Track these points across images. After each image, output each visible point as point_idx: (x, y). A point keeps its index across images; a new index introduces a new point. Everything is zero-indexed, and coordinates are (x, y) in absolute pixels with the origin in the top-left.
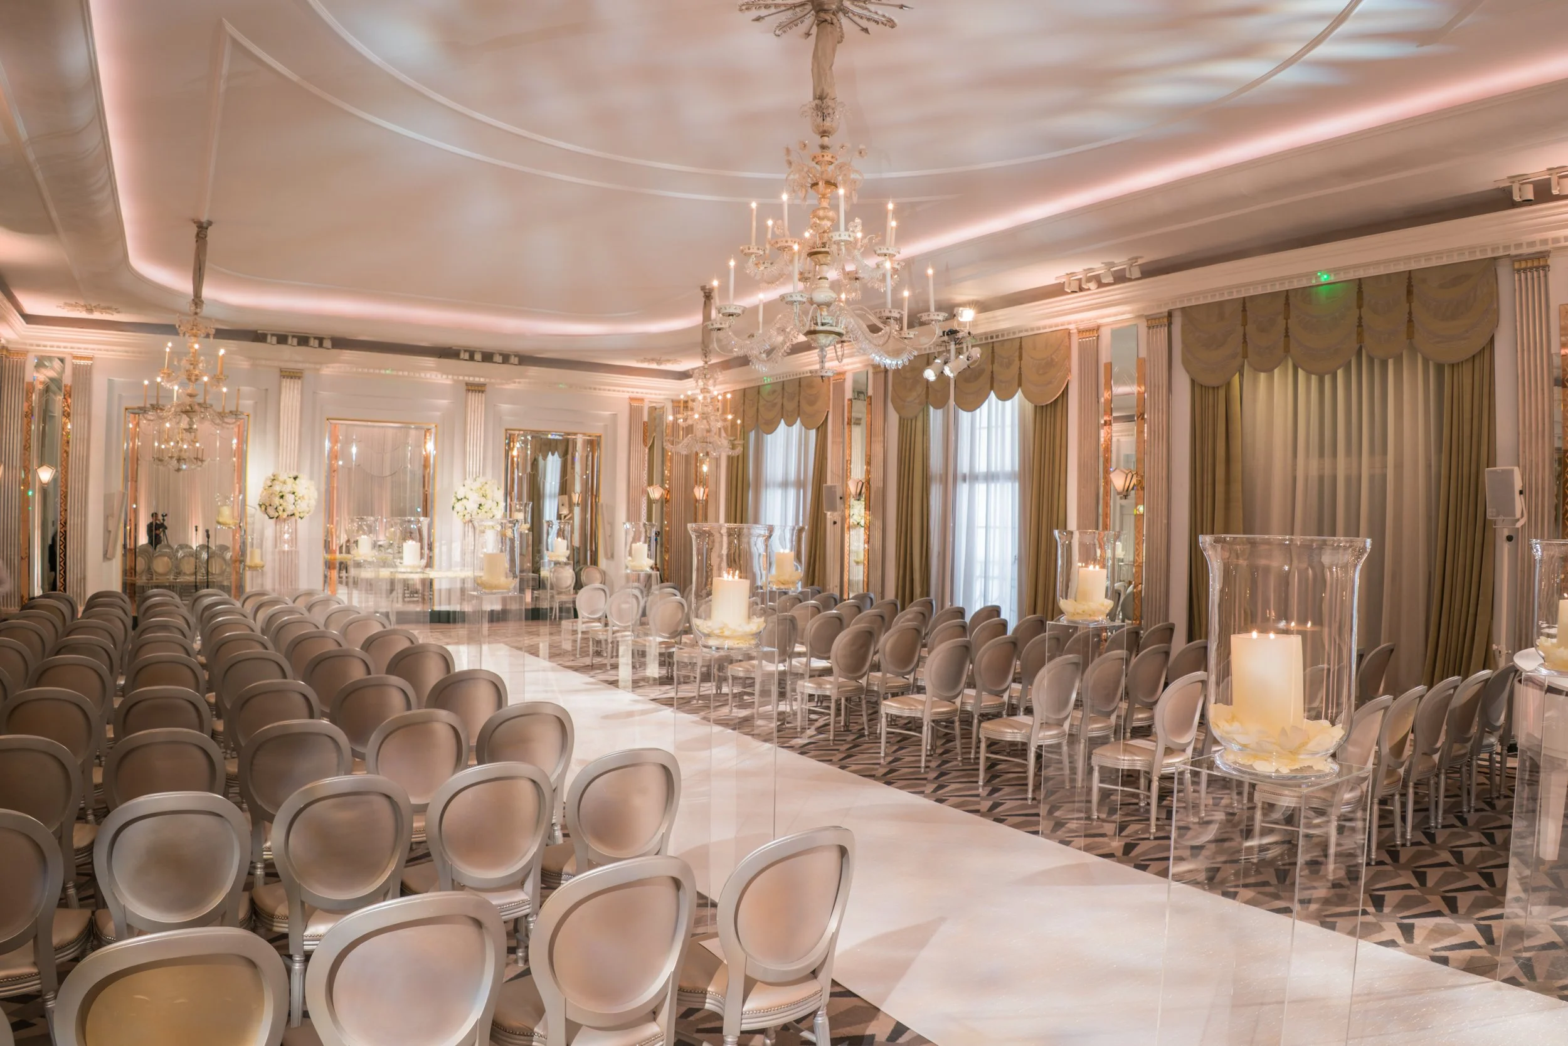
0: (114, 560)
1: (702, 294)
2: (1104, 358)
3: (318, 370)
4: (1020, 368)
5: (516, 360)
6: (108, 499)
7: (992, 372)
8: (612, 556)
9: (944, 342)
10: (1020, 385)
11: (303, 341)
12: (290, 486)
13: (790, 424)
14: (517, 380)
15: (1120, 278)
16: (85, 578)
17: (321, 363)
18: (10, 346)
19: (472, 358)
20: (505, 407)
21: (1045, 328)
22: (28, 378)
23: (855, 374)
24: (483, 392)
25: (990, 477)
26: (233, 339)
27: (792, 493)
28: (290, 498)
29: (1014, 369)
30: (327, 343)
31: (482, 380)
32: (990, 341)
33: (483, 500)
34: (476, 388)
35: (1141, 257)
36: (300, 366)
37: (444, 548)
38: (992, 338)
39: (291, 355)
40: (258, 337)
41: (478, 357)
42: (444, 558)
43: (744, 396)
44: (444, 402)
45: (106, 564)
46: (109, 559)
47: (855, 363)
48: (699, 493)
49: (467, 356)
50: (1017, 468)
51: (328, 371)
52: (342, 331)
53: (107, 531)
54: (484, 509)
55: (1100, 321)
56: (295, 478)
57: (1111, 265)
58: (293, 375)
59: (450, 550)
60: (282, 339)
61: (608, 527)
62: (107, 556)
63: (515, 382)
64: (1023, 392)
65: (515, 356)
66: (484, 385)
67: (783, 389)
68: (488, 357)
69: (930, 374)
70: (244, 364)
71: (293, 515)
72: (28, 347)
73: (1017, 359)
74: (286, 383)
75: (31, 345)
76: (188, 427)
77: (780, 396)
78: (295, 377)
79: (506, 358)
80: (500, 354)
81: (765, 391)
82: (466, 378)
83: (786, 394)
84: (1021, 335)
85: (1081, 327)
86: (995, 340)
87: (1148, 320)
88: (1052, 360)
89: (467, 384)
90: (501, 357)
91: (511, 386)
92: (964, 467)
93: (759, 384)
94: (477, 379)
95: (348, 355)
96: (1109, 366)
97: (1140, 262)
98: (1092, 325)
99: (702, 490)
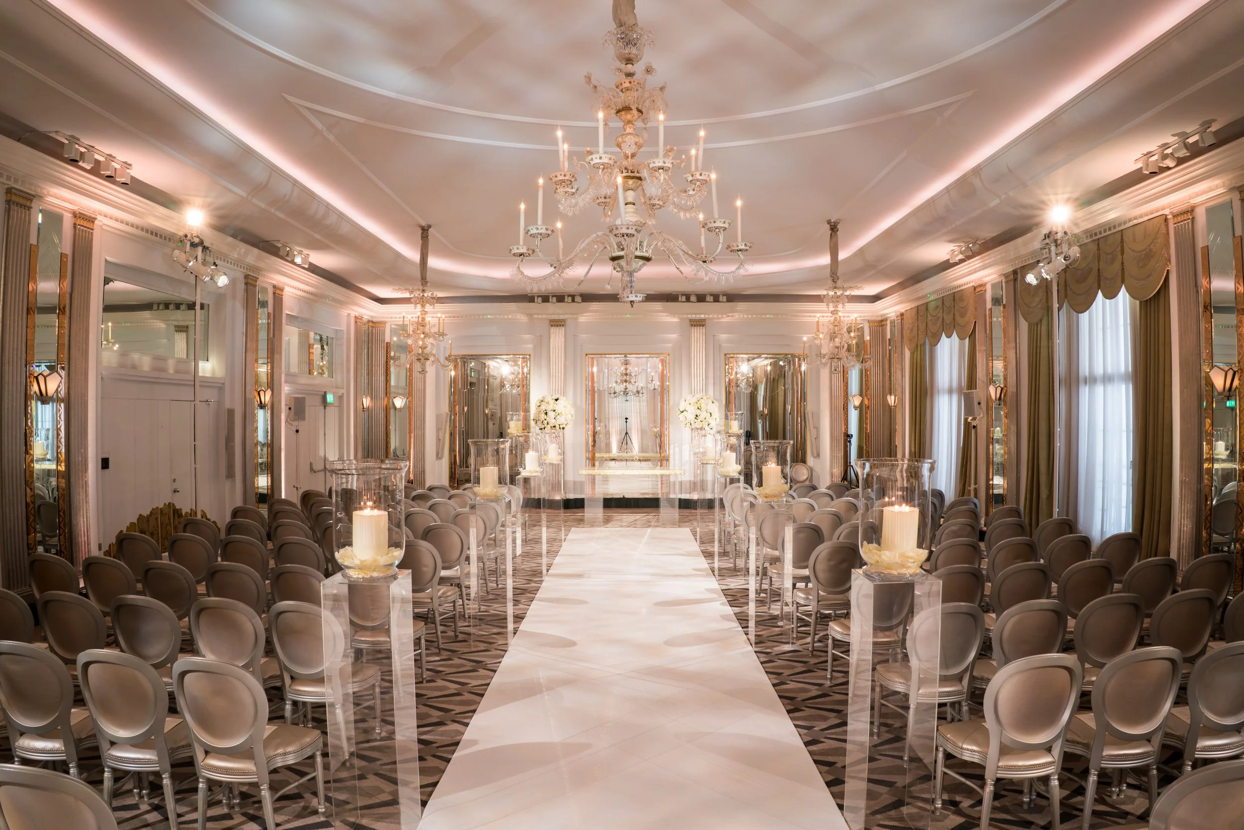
0: (444, 459)
1: (828, 226)
2: (1200, 243)
3: (576, 319)
4: (1122, 263)
5: (725, 298)
6: (438, 417)
7: (1099, 270)
8: (818, 455)
9: (1047, 244)
10: (1123, 282)
11: (560, 298)
12: (552, 405)
13: (949, 336)
14: (730, 314)
15: (1196, 151)
16: (424, 471)
17: (577, 314)
18: (374, 320)
19: (688, 300)
20: (723, 337)
21: (1141, 216)
22: (387, 339)
23: (993, 286)
24: (703, 326)
25: (1107, 379)
26: (515, 302)
27: (955, 398)
28: (551, 414)
29: (1117, 266)
30: (578, 299)
31: (703, 316)
32: (1095, 238)
33: (698, 412)
34: (698, 323)
35: (1214, 120)
36: (562, 317)
37: (677, 450)
38: (1096, 234)
39: (554, 310)
40: (530, 299)
41: (693, 298)
42: (677, 457)
43: (918, 313)
44: (674, 336)
45: (437, 462)
46: (440, 459)
47: (991, 274)
48: (891, 400)
49: (684, 298)
50: (1130, 369)
51: (582, 319)
52: (586, 289)
53: (438, 440)
54: (701, 418)
55: (1194, 201)
56: (556, 400)
57: (1184, 136)
58: (557, 323)
59: (681, 452)
60: (545, 299)
61: (814, 432)
62: (439, 456)
63: (729, 316)
64: (1128, 290)
65: (723, 295)
66: (704, 320)
67: (943, 303)
68: (701, 298)
69: (1031, 279)
70: (523, 318)
71: (555, 427)
72: (386, 320)
73: (1119, 253)
74: (553, 329)
75: (387, 318)
76: (421, 370)
77: (941, 311)
78: (560, 325)
79: (716, 298)
80: (711, 295)
81: (932, 306)
82: (689, 316)
83: (945, 308)
84: (1123, 227)
85: (1175, 210)
86: (1099, 236)
87: (1240, 192)
88: (1151, 250)
89: (691, 320)
90: (712, 297)
91: (725, 319)
92: (1084, 369)
93: (926, 301)
94: (698, 316)
95: (595, 306)
96: (1206, 250)
97: (1214, 128)
98: (1184, 207)
99: (893, 397)
